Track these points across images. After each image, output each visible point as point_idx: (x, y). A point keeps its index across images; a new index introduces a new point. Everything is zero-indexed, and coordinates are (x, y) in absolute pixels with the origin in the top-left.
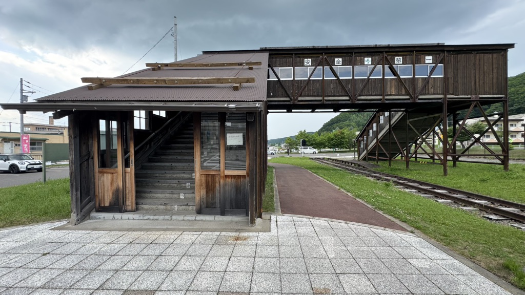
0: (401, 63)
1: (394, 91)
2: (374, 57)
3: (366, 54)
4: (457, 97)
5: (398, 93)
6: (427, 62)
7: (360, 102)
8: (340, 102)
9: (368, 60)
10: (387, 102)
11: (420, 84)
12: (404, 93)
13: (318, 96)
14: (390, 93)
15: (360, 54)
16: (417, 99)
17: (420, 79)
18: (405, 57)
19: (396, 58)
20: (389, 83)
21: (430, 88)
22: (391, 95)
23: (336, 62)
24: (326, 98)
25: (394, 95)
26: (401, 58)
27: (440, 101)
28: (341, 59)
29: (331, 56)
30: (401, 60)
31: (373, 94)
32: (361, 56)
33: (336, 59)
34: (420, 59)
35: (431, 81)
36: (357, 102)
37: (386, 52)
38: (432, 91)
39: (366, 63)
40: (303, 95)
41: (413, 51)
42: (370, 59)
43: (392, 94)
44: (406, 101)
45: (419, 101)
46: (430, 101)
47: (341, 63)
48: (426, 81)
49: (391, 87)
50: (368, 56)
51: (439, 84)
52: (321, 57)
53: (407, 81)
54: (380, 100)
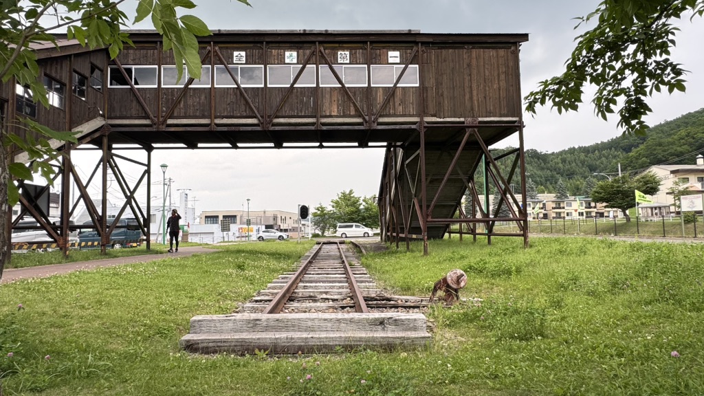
0: (348, 62)
1: (336, 110)
2: (301, 51)
3: (288, 45)
4: (442, 120)
5: (344, 112)
6: (391, 60)
7: (277, 128)
8: (242, 129)
9: (291, 56)
10: (324, 128)
11: (380, 98)
12: (353, 113)
13: (203, 117)
14: (330, 112)
15: (277, 45)
16: (376, 124)
17: (381, 89)
18: (354, 51)
19: (339, 53)
20: (328, 96)
21: (397, 104)
22: (330, 116)
23: (235, 58)
24: (218, 121)
25: (337, 117)
26: (348, 53)
27: (413, 127)
28: (243, 53)
29: (227, 48)
30: (348, 56)
31: (300, 114)
32: (279, 48)
33: (236, 53)
34: (380, 55)
35: (399, 93)
36: (272, 128)
37: (320, 42)
38: (400, 109)
39: (287, 61)
40: (175, 114)
41: (366, 42)
42: (295, 54)
43: (333, 114)
44: (356, 127)
45: (380, 127)
46: (398, 127)
47: (244, 59)
48: (391, 93)
49: (331, 102)
50: (291, 49)
51: (412, 98)
52: (209, 48)
53: (358, 93)
54: (313, 124)
